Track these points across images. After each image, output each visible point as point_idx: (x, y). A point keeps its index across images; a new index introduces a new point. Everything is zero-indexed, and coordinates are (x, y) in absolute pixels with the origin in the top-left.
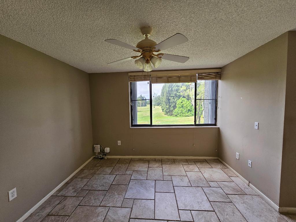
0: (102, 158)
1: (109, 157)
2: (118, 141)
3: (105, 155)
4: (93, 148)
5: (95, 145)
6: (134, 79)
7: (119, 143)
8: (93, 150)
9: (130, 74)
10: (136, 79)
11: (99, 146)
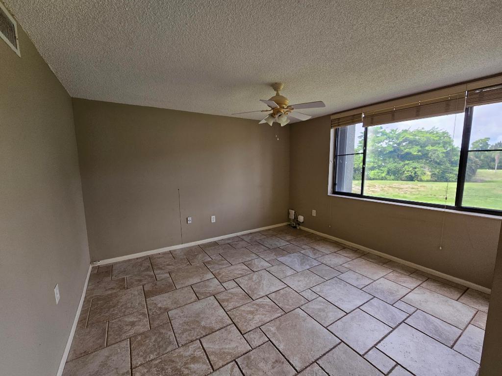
0: (295, 227)
1: (302, 228)
2: (313, 211)
3: (299, 225)
4: (289, 213)
5: (290, 210)
6: (339, 123)
7: (314, 213)
8: (288, 216)
9: (333, 117)
10: (340, 124)
11: (294, 211)
